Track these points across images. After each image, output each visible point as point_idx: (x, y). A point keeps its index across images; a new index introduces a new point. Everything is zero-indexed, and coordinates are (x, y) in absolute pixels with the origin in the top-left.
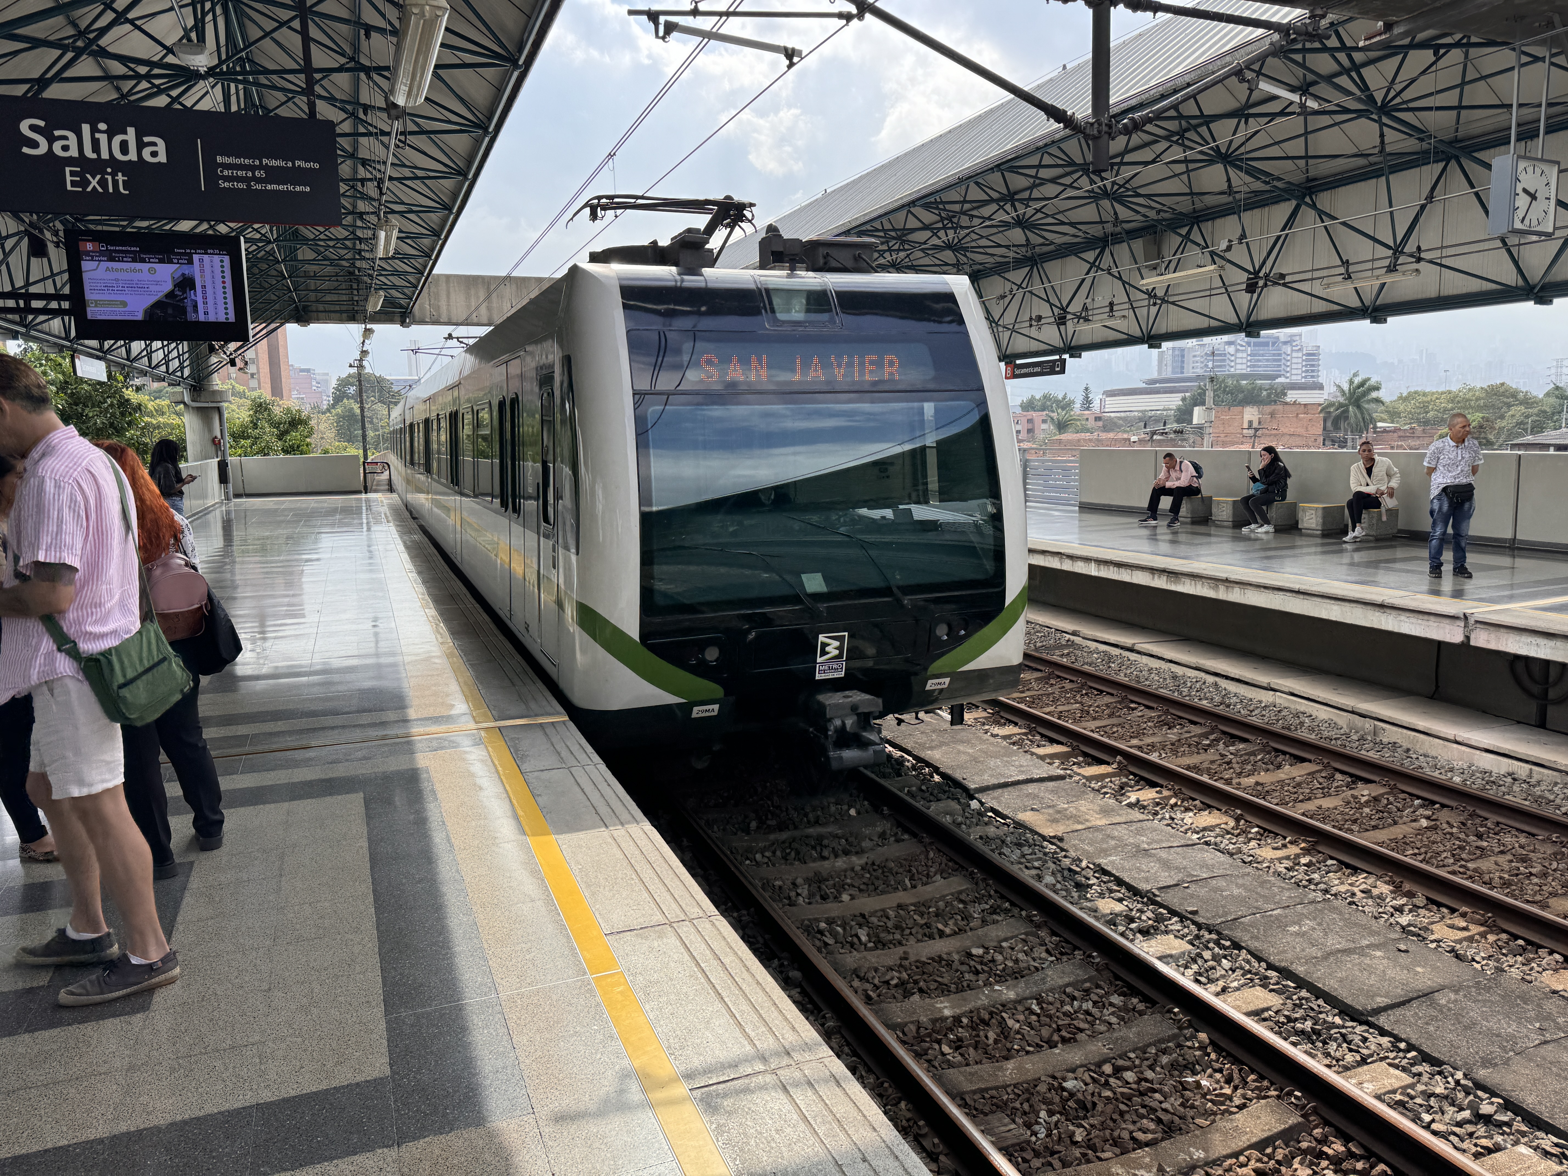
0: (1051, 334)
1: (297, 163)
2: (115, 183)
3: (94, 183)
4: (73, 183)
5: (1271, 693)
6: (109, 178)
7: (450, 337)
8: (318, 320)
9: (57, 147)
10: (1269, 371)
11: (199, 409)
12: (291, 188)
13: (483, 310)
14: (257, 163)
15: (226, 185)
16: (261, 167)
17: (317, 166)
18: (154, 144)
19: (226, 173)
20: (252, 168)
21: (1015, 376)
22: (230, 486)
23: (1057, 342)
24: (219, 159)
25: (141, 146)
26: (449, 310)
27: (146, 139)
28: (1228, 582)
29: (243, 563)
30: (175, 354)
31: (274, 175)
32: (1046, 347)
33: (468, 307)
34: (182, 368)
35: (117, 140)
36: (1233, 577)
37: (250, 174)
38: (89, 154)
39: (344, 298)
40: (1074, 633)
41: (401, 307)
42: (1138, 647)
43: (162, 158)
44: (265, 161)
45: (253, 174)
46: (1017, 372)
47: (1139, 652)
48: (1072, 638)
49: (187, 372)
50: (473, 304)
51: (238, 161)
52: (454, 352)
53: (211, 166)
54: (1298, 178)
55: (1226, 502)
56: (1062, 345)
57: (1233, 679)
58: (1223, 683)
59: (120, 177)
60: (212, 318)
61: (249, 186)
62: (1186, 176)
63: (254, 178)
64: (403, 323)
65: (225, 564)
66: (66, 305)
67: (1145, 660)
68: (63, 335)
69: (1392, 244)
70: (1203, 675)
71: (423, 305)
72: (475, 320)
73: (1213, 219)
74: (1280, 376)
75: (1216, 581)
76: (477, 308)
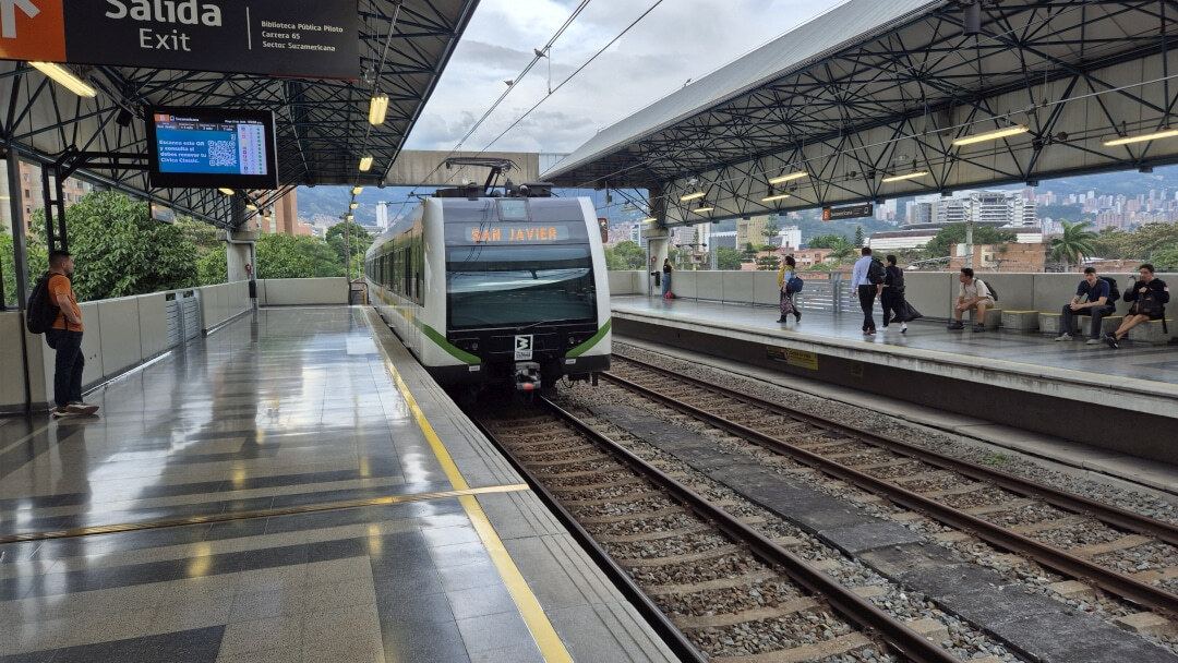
0: (862, 188)
1: (326, 28)
2: (180, 42)
3: (163, 41)
4: (146, 42)
5: (1085, 471)
6: (175, 38)
7: (412, 194)
8: (321, 183)
9: (134, 13)
10: (998, 220)
11: (236, 244)
12: (320, 48)
13: (435, 175)
14: (294, 27)
15: (269, 45)
16: (296, 31)
17: (341, 30)
18: (211, 11)
19: (268, 35)
20: (290, 32)
21: (831, 218)
22: (257, 299)
23: (865, 191)
24: (264, 24)
25: (201, 12)
26: (412, 176)
27: (205, 7)
28: (1041, 379)
29: (263, 354)
30: (221, 205)
31: (307, 37)
32: (855, 196)
33: (426, 173)
34: (226, 215)
35: (182, 6)
36: (1047, 374)
37: (288, 37)
38: (159, 18)
39: (339, 166)
40: (899, 417)
41: (379, 173)
42: (957, 430)
43: (218, 22)
44: (300, 26)
45: (291, 36)
46: (833, 215)
47: (958, 434)
48: (898, 420)
49: (229, 219)
50: (429, 171)
51: (279, 26)
52: (415, 205)
53: (257, 29)
54: (1073, 60)
55: (1015, 314)
56: (869, 194)
57: (1047, 458)
58: (1039, 462)
59: (184, 38)
60: (250, 172)
61: (287, 46)
62: (977, 62)
63: (291, 40)
64: (380, 186)
65: (252, 355)
66: (146, 162)
67: (964, 440)
68: (143, 188)
69: (1163, 107)
70: (1018, 454)
71: (393, 173)
72: (430, 183)
73: (999, 94)
74: (1006, 223)
75: (1029, 377)
76: (432, 174)
